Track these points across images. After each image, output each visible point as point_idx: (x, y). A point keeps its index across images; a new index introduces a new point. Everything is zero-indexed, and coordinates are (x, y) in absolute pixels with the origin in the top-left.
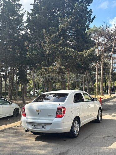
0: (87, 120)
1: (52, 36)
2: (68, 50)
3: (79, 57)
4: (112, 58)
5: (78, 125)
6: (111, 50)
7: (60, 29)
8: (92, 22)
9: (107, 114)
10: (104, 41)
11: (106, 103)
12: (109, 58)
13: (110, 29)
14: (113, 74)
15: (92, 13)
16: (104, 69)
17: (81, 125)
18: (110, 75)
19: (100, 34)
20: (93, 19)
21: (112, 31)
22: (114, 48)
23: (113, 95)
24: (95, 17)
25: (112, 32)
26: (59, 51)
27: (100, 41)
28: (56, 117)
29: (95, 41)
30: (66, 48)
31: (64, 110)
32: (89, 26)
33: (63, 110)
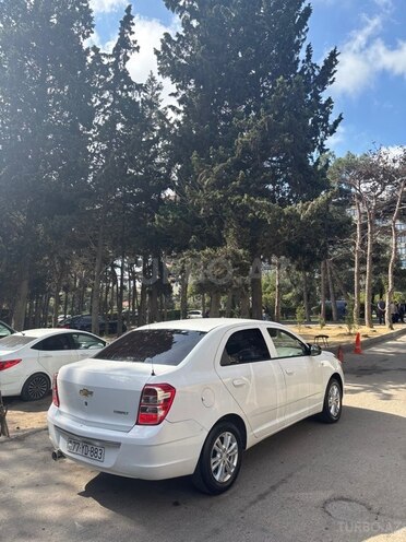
0: (278, 421)
1: (216, 169)
2: (252, 203)
3: (284, 223)
4: (396, 230)
5: (235, 444)
6: (393, 212)
7: (239, 151)
8: (332, 132)
9: (365, 389)
10: (374, 189)
11: (374, 349)
12: (386, 231)
13: (391, 157)
14: (398, 273)
15: (332, 107)
16: (375, 260)
17: (250, 443)
18: (390, 275)
19: (364, 171)
20: (336, 124)
21: (394, 161)
22: (401, 205)
23: (398, 327)
24: (340, 118)
25: (397, 166)
26: (232, 207)
27: (364, 190)
28: (137, 423)
29: (353, 190)
30: (246, 196)
31: (168, 395)
32: (325, 143)
33: (161, 395)
